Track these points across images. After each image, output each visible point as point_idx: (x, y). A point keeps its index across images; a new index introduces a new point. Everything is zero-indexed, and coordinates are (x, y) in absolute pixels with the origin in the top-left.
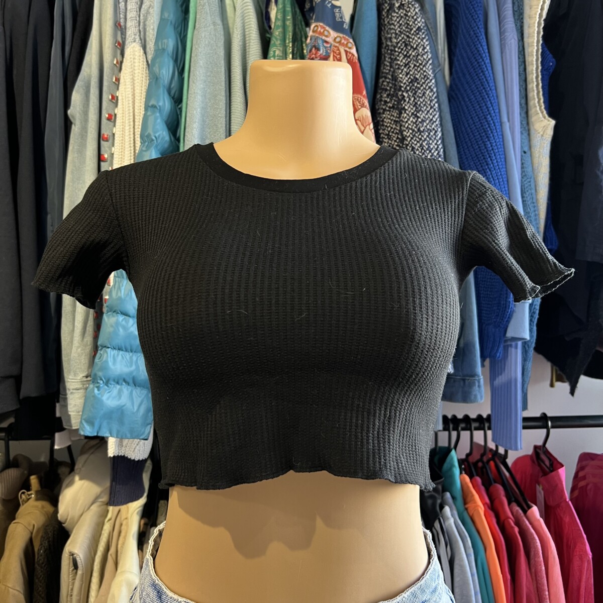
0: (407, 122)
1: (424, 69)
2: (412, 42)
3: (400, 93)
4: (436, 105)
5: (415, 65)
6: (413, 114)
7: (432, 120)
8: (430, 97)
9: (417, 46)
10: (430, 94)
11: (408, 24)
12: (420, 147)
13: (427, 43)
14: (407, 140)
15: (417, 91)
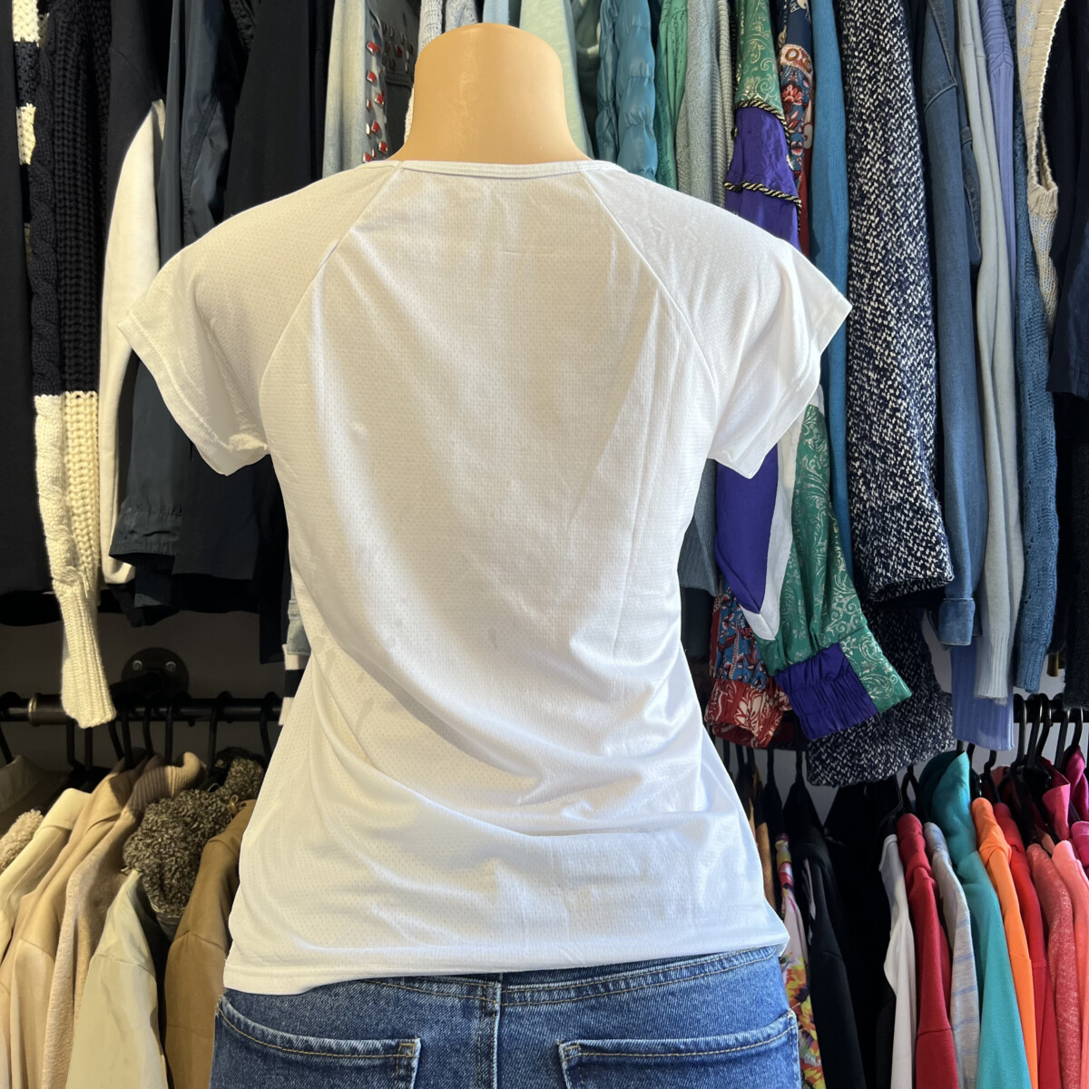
0: (870, 170)
1: (902, 86)
2: (884, 41)
3: (860, 125)
4: (918, 146)
5: (886, 79)
6: (879, 156)
7: (911, 168)
8: (909, 132)
9: (891, 46)
10: (910, 127)
11: (878, 12)
12: (891, 211)
13: (906, 46)
14: (869, 199)
15: (889, 120)
